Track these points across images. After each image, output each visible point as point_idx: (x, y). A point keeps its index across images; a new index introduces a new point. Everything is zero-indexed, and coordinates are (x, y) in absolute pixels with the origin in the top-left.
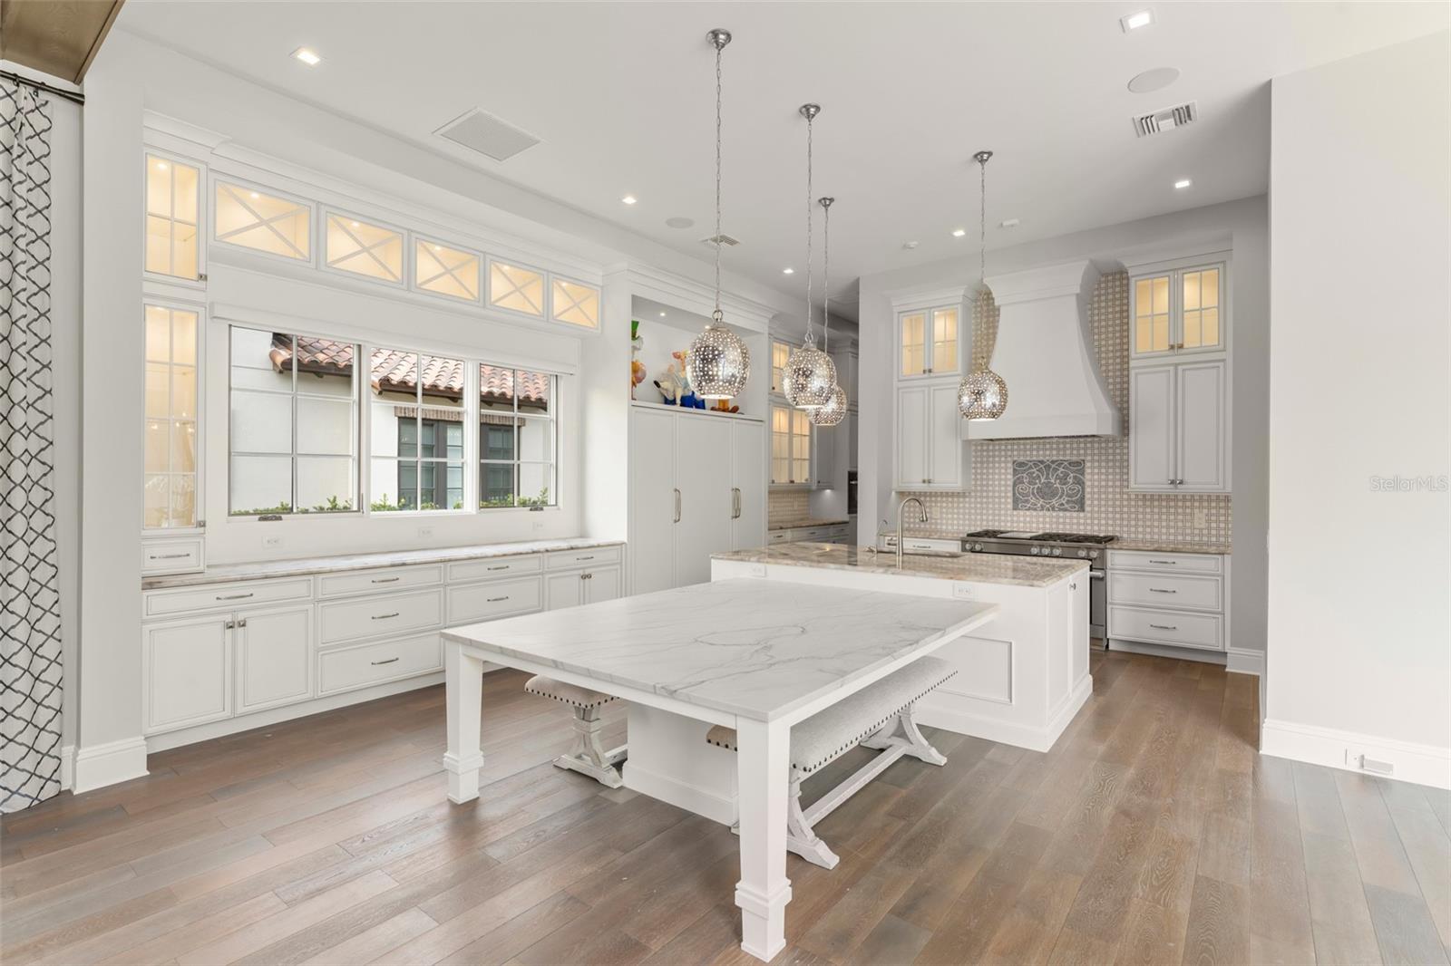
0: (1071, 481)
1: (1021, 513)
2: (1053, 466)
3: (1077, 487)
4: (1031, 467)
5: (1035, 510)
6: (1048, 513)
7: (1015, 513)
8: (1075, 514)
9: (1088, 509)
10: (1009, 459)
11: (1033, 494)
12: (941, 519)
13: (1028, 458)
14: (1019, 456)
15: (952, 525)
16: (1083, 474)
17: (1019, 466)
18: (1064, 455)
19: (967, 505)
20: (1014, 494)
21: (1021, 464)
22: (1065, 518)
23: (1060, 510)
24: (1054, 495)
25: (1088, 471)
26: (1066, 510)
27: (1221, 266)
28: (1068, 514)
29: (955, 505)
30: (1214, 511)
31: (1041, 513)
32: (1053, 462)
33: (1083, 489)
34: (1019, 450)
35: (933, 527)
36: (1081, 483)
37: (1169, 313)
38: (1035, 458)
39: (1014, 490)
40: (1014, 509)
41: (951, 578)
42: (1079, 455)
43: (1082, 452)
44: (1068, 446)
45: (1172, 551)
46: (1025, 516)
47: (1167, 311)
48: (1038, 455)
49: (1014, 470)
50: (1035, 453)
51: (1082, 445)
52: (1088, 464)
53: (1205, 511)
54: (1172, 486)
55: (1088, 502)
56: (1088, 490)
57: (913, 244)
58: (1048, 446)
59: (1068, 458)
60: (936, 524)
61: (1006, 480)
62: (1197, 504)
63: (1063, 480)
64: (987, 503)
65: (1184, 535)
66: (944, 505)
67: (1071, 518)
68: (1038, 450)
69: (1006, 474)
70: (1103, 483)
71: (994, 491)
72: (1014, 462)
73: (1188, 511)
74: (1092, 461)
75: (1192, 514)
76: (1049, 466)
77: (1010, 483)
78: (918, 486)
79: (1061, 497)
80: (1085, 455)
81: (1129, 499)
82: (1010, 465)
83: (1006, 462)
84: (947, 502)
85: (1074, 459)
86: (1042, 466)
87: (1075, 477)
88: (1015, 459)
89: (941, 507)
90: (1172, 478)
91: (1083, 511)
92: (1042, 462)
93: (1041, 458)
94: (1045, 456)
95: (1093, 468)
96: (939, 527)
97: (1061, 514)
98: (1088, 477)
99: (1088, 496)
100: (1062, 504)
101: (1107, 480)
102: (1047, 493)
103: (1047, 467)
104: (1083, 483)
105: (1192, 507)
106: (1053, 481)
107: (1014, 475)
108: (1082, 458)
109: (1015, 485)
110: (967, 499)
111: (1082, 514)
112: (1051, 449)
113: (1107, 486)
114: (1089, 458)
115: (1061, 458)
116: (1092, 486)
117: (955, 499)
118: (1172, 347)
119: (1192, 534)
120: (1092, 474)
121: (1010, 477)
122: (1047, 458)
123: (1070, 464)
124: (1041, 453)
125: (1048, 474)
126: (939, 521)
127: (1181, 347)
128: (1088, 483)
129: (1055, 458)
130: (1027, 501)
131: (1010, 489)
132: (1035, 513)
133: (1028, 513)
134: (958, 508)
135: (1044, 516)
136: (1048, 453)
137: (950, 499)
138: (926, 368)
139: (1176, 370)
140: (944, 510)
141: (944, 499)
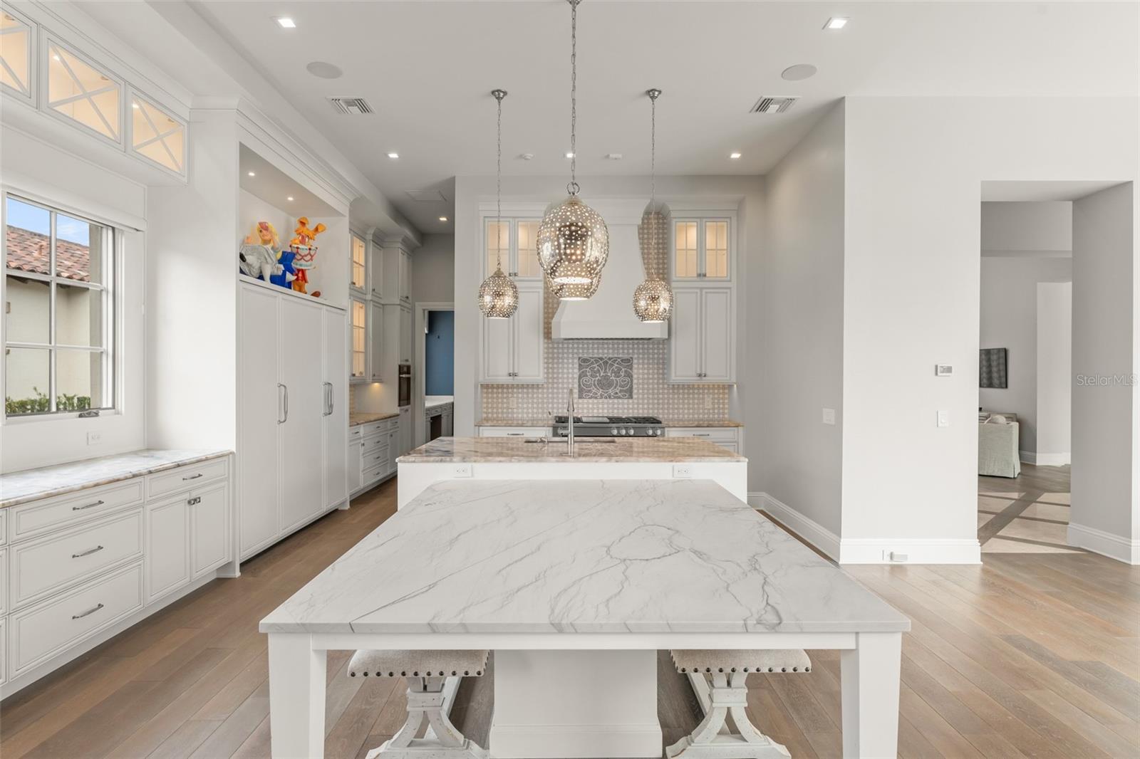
0: (623, 374)
1: (586, 401)
2: (610, 362)
3: (627, 379)
4: (592, 363)
5: (596, 398)
6: (606, 401)
7: (581, 401)
8: (626, 401)
9: (635, 396)
10: (575, 356)
11: (594, 385)
12: (518, 407)
13: (591, 356)
14: (583, 353)
15: (528, 413)
16: (631, 369)
17: (584, 362)
18: (618, 353)
19: (540, 396)
20: (579, 385)
21: (585, 360)
22: (619, 404)
23: (615, 398)
24: (610, 385)
25: (635, 366)
26: (619, 398)
27: (728, 220)
28: (620, 401)
29: (530, 395)
30: (716, 396)
31: (601, 401)
32: (610, 359)
33: (632, 381)
34: (583, 348)
35: (510, 415)
36: (630, 376)
37: (697, 250)
38: (596, 356)
39: (579, 382)
40: (580, 398)
41: (672, 461)
42: (628, 354)
43: (631, 351)
44: (621, 346)
45: (708, 427)
46: (588, 403)
47: (695, 248)
48: (598, 353)
49: (580, 365)
50: (596, 351)
51: (631, 346)
52: (635, 361)
53: (711, 396)
54: (699, 378)
55: (635, 391)
56: (635, 381)
57: (529, 155)
58: (606, 346)
59: (621, 356)
60: (513, 413)
61: (573, 373)
62: (706, 391)
63: (617, 374)
64: (558, 393)
65: (699, 414)
66: (520, 395)
67: (623, 404)
68: (598, 348)
69: (573, 368)
70: (646, 376)
71: (563, 383)
72: (579, 358)
73: (701, 396)
74: (638, 358)
75: (703, 399)
76: (607, 363)
77: (576, 376)
78: (504, 379)
79: (615, 387)
80: (633, 353)
81: (668, 388)
82: (576, 361)
83: (573, 358)
84: (522, 393)
85: (626, 356)
86: (601, 362)
87: (626, 371)
88: (580, 355)
89: (518, 398)
90: (699, 372)
91: (632, 398)
92: (601, 359)
93: (601, 356)
94: (603, 354)
95: (638, 364)
96: (515, 416)
97: (616, 401)
98: (635, 371)
99: (635, 386)
100: (617, 393)
101: (648, 374)
102: (605, 384)
103: (605, 363)
104: (632, 376)
105: (703, 394)
106: (609, 374)
107: (579, 369)
108: (631, 356)
109: (580, 377)
111: (631, 401)
112: (608, 349)
113: (648, 379)
114: (636, 356)
115: (616, 356)
116: (638, 379)
117: (530, 390)
118: (699, 275)
119: (704, 414)
120: (638, 369)
121: (576, 371)
122: (606, 355)
123: (622, 361)
124: (601, 351)
125: (606, 369)
126: (515, 410)
127: (705, 275)
128: (635, 376)
129: (611, 356)
130: (590, 391)
131: (576, 381)
132: (596, 401)
133: (591, 401)
134: (533, 398)
135: (603, 403)
136: (606, 351)
137: (525, 390)
138: (511, 272)
139: (701, 292)
140: (520, 400)
141: (520, 390)
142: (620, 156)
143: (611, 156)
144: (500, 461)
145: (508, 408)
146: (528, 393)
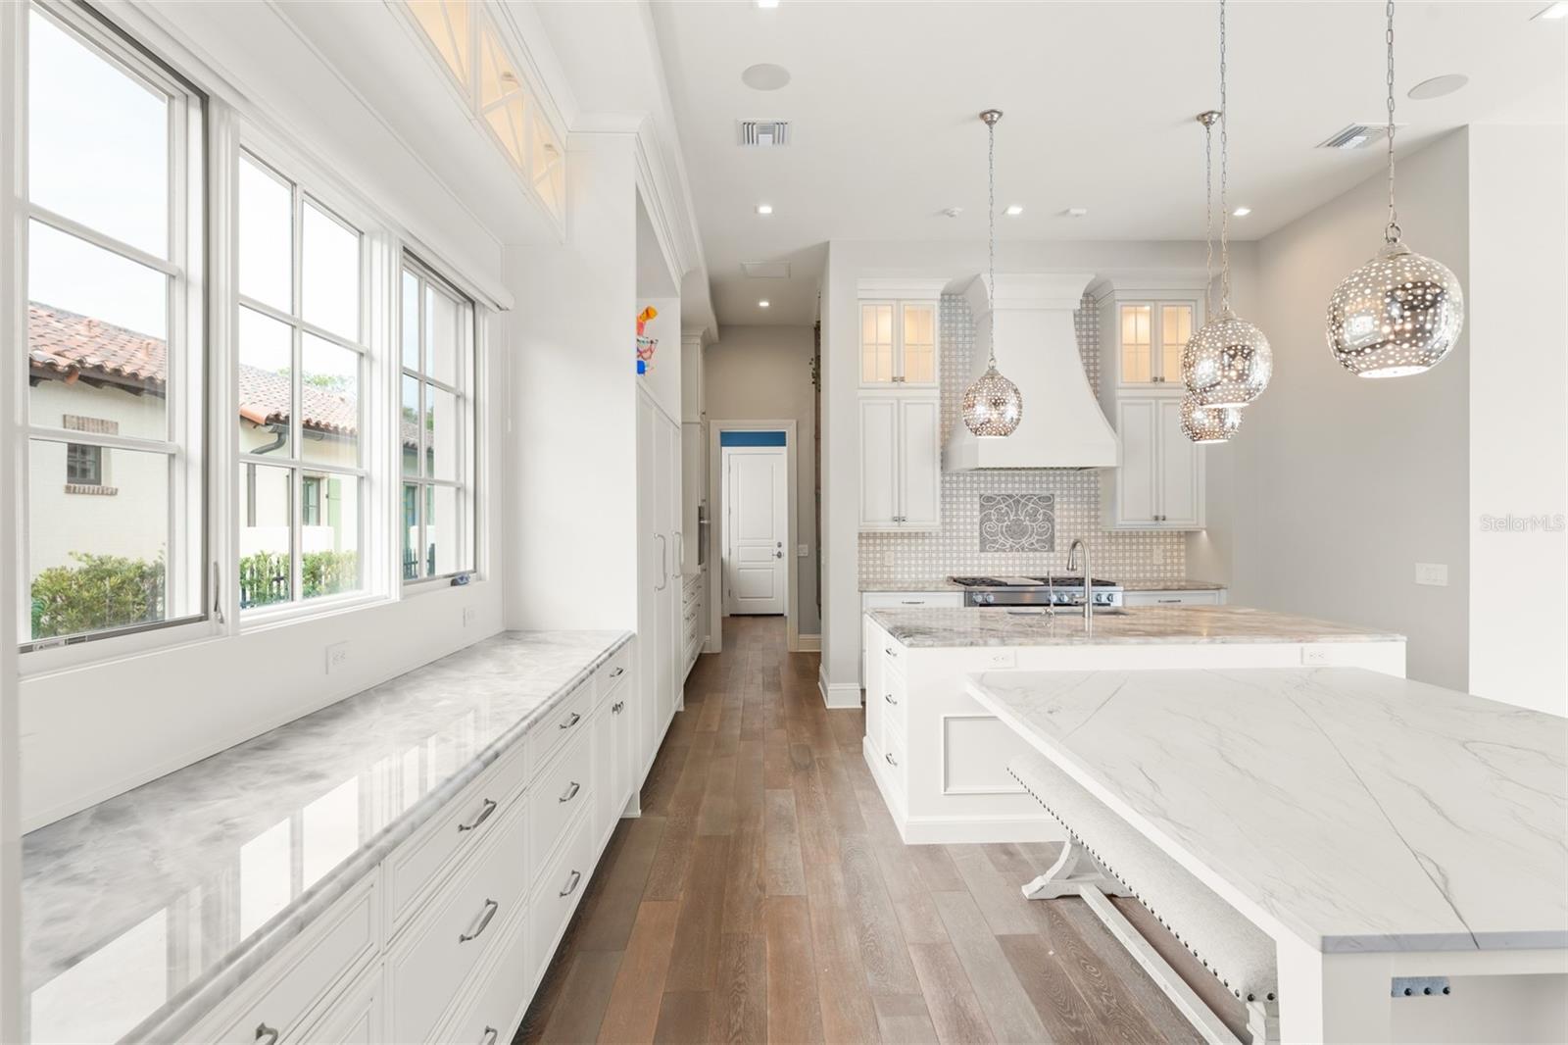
0: (1041, 518)
1: (989, 555)
2: (1023, 501)
3: (1048, 525)
4: (999, 503)
5: (1004, 551)
6: (1017, 555)
7: (983, 555)
8: (1045, 555)
9: (1057, 548)
10: (975, 492)
11: (1002, 533)
12: (896, 565)
13: (996, 492)
14: (986, 489)
15: (909, 573)
16: (1052, 510)
17: (987, 501)
18: (1034, 489)
19: (927, 548)
20: (981, 533)
21: (989, 499)
22: (1035, 559)
23: (1030, 550)
24: (1023, 534)
25: (1057, 506)
26: (1036, 550)
27: (1193, 304)
28: (1038, 554)
29: (913, 548)
30: (1168, 547)
31: (1010, 555)
32: (1022, 496)
33: (1053, 527)
34: (985, 482)
35: (885, 576)
36: (1050, 520)
37: (1151, 345)
38: (1003, 492)
39: (981, 528)
40: (982, 551)
41: (1300, 641)
42: (1048, 489)
43: (1051, 486)
44: (1037, 479)
45: (1179, 589)
46: (993, 558)
47: (1148, 341)
48: (1006, 489)
49: (982, 505)
50: (1003, 486)
51: (1051, 478)
52: (1057, 499)
53: (1162, 547)
54: (1154, 522)
55: (1057, 541)
56: (1057, 527)
58: (1017, 478)
59: (1037, 492)
60: (889, 572)
61: (972, 517)
62: (1155, 540)
63: (1033, 516)
64: (950, 545)
65: (1145, 571)
66: (899, 548)
67: (1041, 558)
68: (1006, 482)
69: (972, 510)
70: (1072, 520)
71: (958, 531)
72: (981, 496)
73: (1148, 547)
74: (1062, 496)
75: (1151, 550)
76: (1019, 501)
77: (977, 520)
78: (886, 526)
79: (1031, 536)
80: (1055, 488)
81: (1103, 537)
82: (976, 499)
83: (971, 496)
85: (1045, 493)
86: (1011, 501)
87: (1045, 514)
88: (982, 492)
89: (896, 552)
90: (1154, 514)
91: (1053, 550)
92: (1010, 496)
93: (1010, 492)
94: (1013, 489)
95: (1062, 503)
96: (892, 576)
97: (1031, 554)
98: (1057, 513)
99: (1057, 534)
100: (1032, 544)
101: (1075, 517)
102: (1016, 531)
103: (1016, 501)
104: (1053, 520)
105: (1151, 544)
106: (1022, 518)
107: (981, 512)
108: (1051, 492)
109: (981, 523)
110: (927, 541)
111: (1052, 555)
112: (1021, 482)
113: (1076, 523)
114: (1058, 492)
115: (1031, 492)
116: (1062, 523)
117: (913, 541)
118: (1155, 380)
119: (1152, 571)
120: (1061, 509)
121: (976, 513)
122: (1017, 492)
123: (1039, 499)
124: (1010, 485)
125: (1017, 511)
126: (892, 569)
127: (1162, 380)
128: (1057, 520)
129: (1024, 492)
130: (995, 541)
131: (977, 527)
132: (1003, 555)
133: (997, 555)
134: (917, 551)
135: (1014, 559)
136: (1017, 486)
137: (906, 541)
138: (895, 376)
139: (1157, 404)
140: (899, 555)
141: (899, 541)
142: (1084, 211)
143: (1073, 211)
144: (1057, 644)
145: (883, 566)
146: (909, 545)
